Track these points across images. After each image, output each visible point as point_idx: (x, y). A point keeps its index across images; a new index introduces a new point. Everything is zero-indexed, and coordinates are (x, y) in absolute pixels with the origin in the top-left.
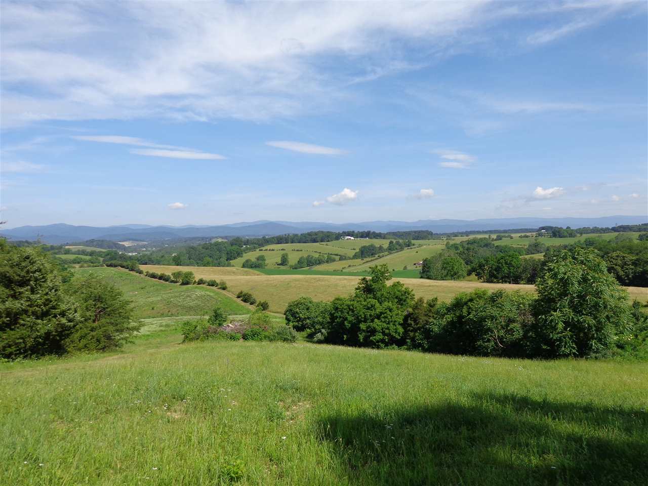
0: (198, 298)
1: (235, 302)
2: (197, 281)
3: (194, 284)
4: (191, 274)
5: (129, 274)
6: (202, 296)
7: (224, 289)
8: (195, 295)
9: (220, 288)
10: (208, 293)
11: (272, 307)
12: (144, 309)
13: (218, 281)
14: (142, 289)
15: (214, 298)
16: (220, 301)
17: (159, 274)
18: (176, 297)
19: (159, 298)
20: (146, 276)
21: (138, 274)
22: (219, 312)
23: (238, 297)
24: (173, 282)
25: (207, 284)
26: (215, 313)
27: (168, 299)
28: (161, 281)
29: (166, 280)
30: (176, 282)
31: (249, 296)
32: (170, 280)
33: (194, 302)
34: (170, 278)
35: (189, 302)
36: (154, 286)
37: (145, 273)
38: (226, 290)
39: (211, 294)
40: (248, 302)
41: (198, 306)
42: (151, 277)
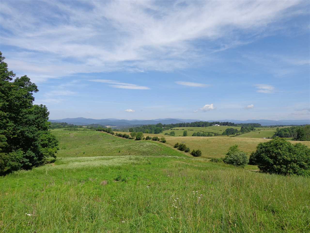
0: (148, 146)
1: (173, 150)
2: (145, 138)
3: (143, 139)
5: (107, 134)
6: (150, 146)
7: (164, 142)
8: (145, 145)
9: (161, 142)
10: (154, 144)
11: (203, 154)
12: (114, 152)
14: (113, 141)
15: (159, 147)
16: (163, 149)
17: (123, 134)
18: (133, 145)
19: (123, 146)
20: (116, 135)
21: (111, 135)
23: (175, 147)
24: (130, 138)
25: (152, 139)
27: (129, 146)
28: (124, 138)
29: (127, 138)
30: (133, 139)
31: (183, 147)
32: (129, 138)
33: (146, 149)
34: (129, 137)
35: (142, 149)
36: (120, 140)
37: (116, 134)
38: (166, 143)
39: (157, 145)
40: (183, 151)
41: (149, 151)
42: (118, 136)
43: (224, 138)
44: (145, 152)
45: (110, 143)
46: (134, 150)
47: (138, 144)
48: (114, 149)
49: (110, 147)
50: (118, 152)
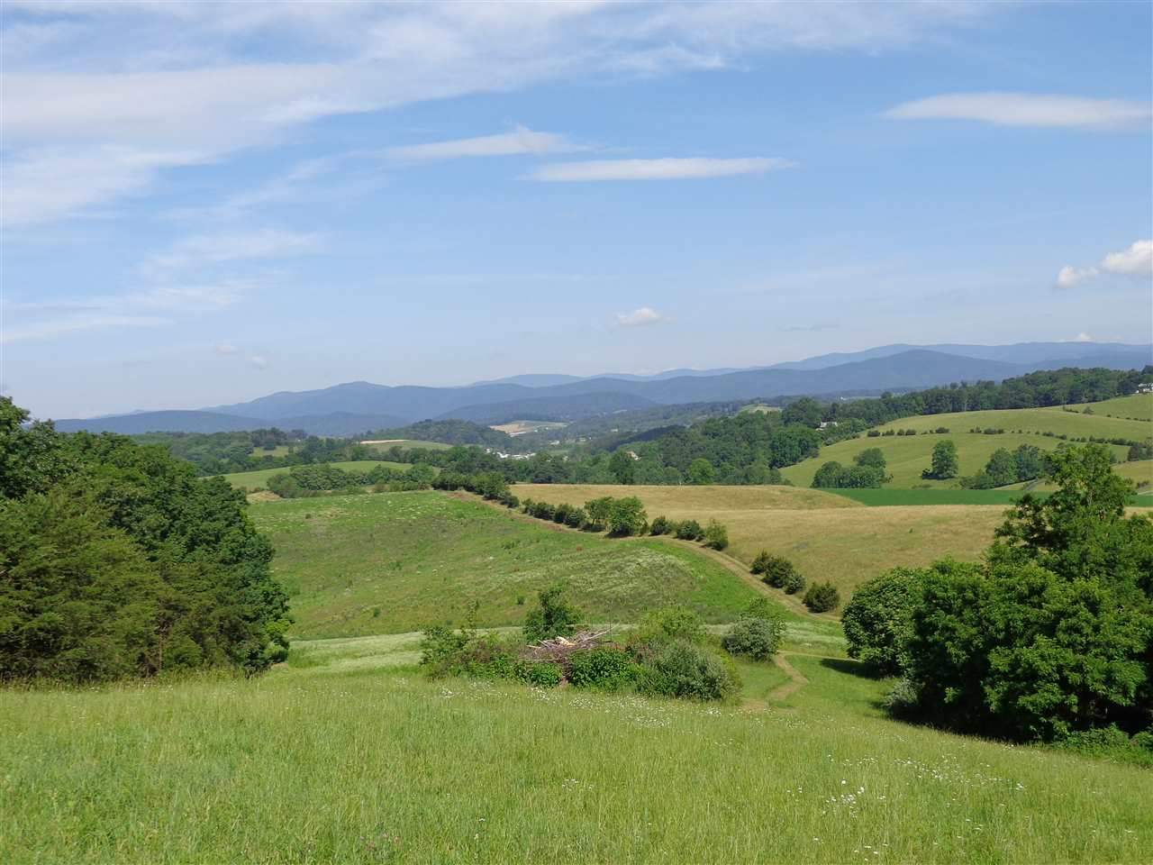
0: (644, 572)
2: (650, 524)
3: (642, 533)
4: (634, 504)
5: (484, 507)
6: (653, 568)
7: (719, 546)
8: (634, 566)
9: (709, 545)
10: (671, 558)
12: (498, 602)
13: (704, 525)
14: (508, 547)
15: (686, 575)
16: (703, 581)
17: (556, 506)
18: (583, 569)
19: (541, 573)
20: (525, 512)
21: (504, 508)
22: (555, 602)
23: (756, 571)
24: (589, 528)
25: (675, 533)
26: (545, 603)
28: (562, 526)
29: (573, 523)
30: (598, 529)
31: (782, 569)
32: (582, 524)
33: (630, 585)
34: (583, 518)
35: (616, 585)
36: (538, 542)
37: (523, 503)
38: (725, 550)
39: (681, 563)
40: (781, 587)
41: (640, 595)
42: (536, 516)
44: (622, 600)
45: (491, 558)
46: (581, 592)
48: (500, 587)
49: (482, 583)
50: (516, 601)
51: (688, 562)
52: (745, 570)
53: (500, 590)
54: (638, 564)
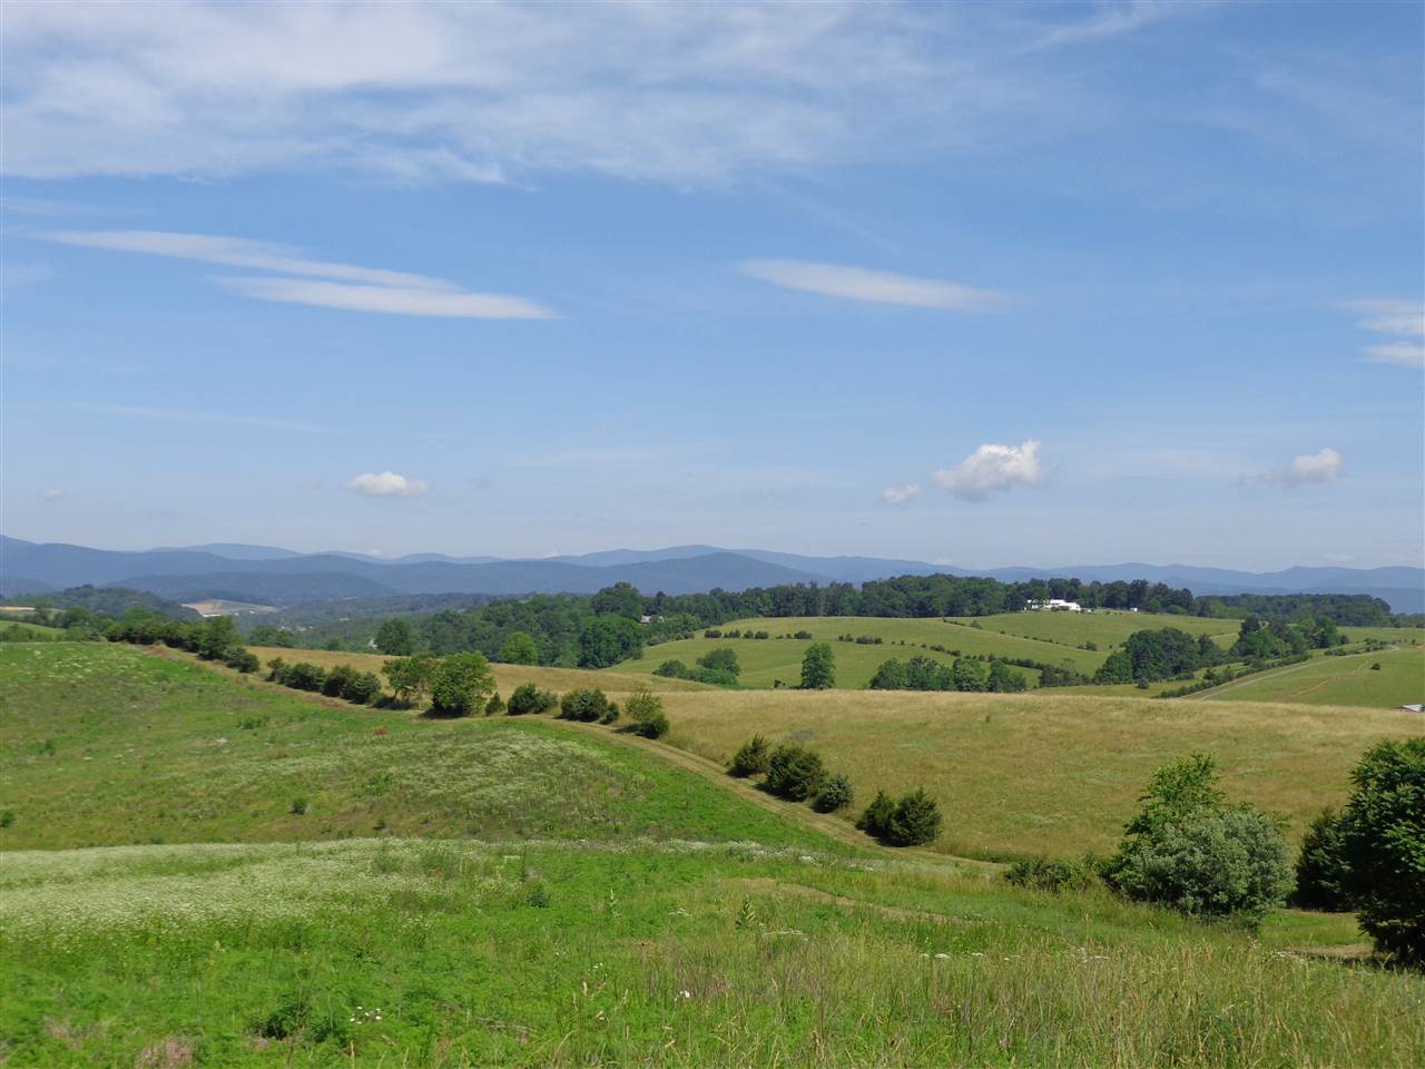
0: (522, 767)
1: (725, 794)
2: (505, 696)
3: (489, 712)
5: (198, 670)
6: (542, 762)
7: (652, 731)
8: (506, 756)
9: (630, 729)
10: (573, 746)
11: (953, 823)
12: (252, 808)
13: (617, 698)
14: (249, 726)
15: (609, 773)
16: (647, 786)
17: (327, 671)
18: (410, 757)
19: (329, 762)
20: (271, 679)
21: (234, 673)
23: (740, 771)
24: (387, 703)
25: (558, 710)
27: (374, 766)
28: (337, 700)
29: (358, 697)
30: (407, 706)
31: (803, 768)
32: (374, 698)
33: (510, 786)
34: (376, 688)
35: (481, 787)
36: (302, 719)
37: (269, 665)
38: (665, 737)
39: (594, 753)
40: (800, 800)
41: (534, 804)
42: (289, 686)
43: (1113, 703)
44: (502, 812)
45: (223, 741)
46: (415, 795)
47: (445, 746)
48: (255, 783)
49: (218, 774)
50: (290, 808)
51: (606, 753)
52: (718, 771)
53: (256, 787)
54: (515, 753)
